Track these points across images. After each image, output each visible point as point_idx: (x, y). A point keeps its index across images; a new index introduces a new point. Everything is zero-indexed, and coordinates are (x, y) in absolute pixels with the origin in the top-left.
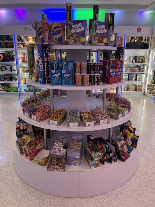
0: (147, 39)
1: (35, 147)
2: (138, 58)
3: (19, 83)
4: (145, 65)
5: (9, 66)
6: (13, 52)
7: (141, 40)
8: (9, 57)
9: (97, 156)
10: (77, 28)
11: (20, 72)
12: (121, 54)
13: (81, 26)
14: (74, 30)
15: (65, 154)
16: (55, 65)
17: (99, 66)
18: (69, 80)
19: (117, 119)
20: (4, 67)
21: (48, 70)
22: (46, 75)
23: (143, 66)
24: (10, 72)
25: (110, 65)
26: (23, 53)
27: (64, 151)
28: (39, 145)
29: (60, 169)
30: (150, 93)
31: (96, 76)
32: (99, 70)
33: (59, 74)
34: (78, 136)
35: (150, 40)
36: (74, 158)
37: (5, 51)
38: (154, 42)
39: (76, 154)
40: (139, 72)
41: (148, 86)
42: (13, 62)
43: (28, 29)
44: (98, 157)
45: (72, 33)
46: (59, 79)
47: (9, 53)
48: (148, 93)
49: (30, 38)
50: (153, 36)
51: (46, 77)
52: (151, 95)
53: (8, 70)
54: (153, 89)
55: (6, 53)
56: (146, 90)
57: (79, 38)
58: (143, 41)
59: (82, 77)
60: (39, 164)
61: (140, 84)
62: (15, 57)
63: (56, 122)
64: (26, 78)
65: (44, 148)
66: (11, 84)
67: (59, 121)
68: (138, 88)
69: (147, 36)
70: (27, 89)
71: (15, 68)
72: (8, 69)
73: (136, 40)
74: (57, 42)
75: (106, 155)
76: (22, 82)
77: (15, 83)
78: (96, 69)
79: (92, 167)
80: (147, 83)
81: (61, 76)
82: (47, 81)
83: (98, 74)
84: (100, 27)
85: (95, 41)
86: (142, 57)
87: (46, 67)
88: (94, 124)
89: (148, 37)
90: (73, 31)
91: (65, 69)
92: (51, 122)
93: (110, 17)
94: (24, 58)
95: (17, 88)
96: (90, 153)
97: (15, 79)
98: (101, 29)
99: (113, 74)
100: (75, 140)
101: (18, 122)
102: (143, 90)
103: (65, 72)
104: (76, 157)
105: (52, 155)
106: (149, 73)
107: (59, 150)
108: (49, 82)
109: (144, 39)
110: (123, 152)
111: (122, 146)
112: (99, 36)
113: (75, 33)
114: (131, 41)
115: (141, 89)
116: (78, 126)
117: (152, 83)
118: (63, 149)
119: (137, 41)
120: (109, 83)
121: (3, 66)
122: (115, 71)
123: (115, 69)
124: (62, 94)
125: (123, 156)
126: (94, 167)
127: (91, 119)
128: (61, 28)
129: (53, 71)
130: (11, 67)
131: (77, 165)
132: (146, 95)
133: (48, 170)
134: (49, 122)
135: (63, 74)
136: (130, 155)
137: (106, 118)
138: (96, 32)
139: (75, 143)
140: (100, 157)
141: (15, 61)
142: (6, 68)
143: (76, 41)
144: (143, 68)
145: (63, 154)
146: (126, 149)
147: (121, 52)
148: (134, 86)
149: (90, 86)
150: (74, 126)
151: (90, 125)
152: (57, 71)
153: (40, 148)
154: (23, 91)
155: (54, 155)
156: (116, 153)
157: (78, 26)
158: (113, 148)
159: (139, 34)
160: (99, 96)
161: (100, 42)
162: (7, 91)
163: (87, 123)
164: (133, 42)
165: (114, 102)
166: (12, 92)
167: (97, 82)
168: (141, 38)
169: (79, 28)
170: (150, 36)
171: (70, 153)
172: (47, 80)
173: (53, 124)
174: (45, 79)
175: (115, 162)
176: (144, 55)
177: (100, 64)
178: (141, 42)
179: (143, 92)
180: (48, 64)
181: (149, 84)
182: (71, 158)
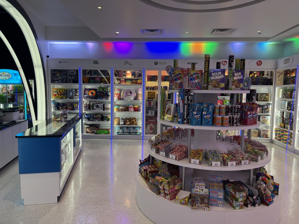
0: (269, 73)
1: (174, 187)
2: (259, 95)
3: (112, 124)
4: (269, 104)
5: (102, 104)
6: (108, 88)
7: (262, 75)
8: (103, 93)
9: (241, 196)
10: (216, 75)
11: (114, 111)
12: (253, 96)
13: (221, 74)
14: (214, 77)
15: (208, 193)
16: (197, 107)
17: (237, 108)
18: (209, 121)
19: (256, 161)
20: (96, 105)
21: (188, 112)
22: (185, 116)
23: (267, 106)
24: (102, 111)
25: (247, 107)
26: (118, 89)
27: (206, 191)
28: (177, 185)
29: (205, 208)
30: (280, 140)
31: (235, 117)
32: (237, 112)
33: (199, 115)
34: (217, 178)
35: (274, 74)
36: (218, 199)
37: (99, 86)
38: (279, 77)
39: (219, 193)
40: (262, 113)
41: (276, 131)
42: (106, 99)
43: (127, 63)
44: (242, 198)
45: (212, 79)
46: (199, 119)
47: (103, 89)
48: (277, 141)
49: (128, 72)
50: (277, 70)
51: (185, 117)
52: (281, 143)
53: (100, 109)
54: (283, 135)
55: (100, 89)
56: (274, 136)
57: (219, 84)
58: (265, 76)
59: (222, 118)
60: (181, 203)
61: (265, 129)
62: (110, 94)
63: (198, 161)
64: (120, 118)
65: (181, 189)
66: (100, 125)
67: (201, 160)
68: (262, 133)
69: (270, 70)
70: (121, 131)
71: (109, 106)
72: (100, 107)
73: (256, 75)
74: (194, 86)
75: (248, 198)
76: (116, 122)
77: (106, 125)
78: (233, 111)
79: (236, 209)
80: (275, 127)
81: (201, 117)
82: (186, 122)
83: (237, 116)
84: (237, 74)
85: (233, 86)
86: (265, 95)
87: (187, 108)
88: (236, 164)
89: (271, 72)
90: (212, 78)
91: (205, 111)
92: (192, 160)
93: (241, 62)
94: (120, 95)
95: (107, 130)
96: (234, 194)
97: (108, 119)
98: (238, 76)
99: (250, 116)
100: (214, 182)
101: (140, 165)
102: (269, 136)
103: (205, 113)
104: (220, 197)
105: (194, 194)
106: (276, 114)
107: (201, 189)
108: (188, 123)
109: (266, 73)
110: (267, 196)
111: (265, 190)
112: (236, 82)
113: (214, 80)
114: (249, 75)
115: (267, 135)
116: (221, 165)
117: (281, 127)
118: (205, 188)
119: (258, 76)
120: (246, 125)
121: (94, 104)
122: (252, 113)
123: (252, 111)
124: (183, 136)
125: (266, 200)
126: (238, 208)
127: (232, 159)
128: (199, 75)
129: (195, 113)
130: (104, 105)
131: (219, 206)
132: (274, 142)
133: (192, 209)
134: (191, 161)
135: (203, 116)
136: (273, 201)
137: (247, 159)
138: (234, 79)
139: (215, 184)
140: (244, 198)
141: (109, 98)
142: (98, 106)
143: (215, 87)
144: (268, 108)
145: (205, 194)
146: (269, 193)
147: (253, 94)
148: (257, 131)
149: (229, 126)
150: (216, 165)
151: (232, 165)
152: (198, 112)
153: (178, 189)
154: (115, 134)
155: (196, 194)
156: (259, 196)
157: (218, 74)
158: (256, 192)
159: (260, 68)
160: (226, 139)
161: (237, 87)
162: (96, 133)
163: (230, 163)
164: (252, 77)
165: (249, 145)
166: (103, 135)
167: (236, 123)
168: (262, 73)
169: (218, 75)
170: (274, 71)
171: (212, 192)
172: (187, 120)
173: (195, 163)
174: (184, 119)
175: (258, 206)
176: (267, 92)
177: (238, 107)
178: (263, 77)
179: (270, 138)
180: (189, 106)
181: (277, 128)
182: (213, 198)
